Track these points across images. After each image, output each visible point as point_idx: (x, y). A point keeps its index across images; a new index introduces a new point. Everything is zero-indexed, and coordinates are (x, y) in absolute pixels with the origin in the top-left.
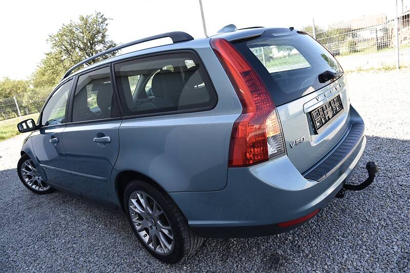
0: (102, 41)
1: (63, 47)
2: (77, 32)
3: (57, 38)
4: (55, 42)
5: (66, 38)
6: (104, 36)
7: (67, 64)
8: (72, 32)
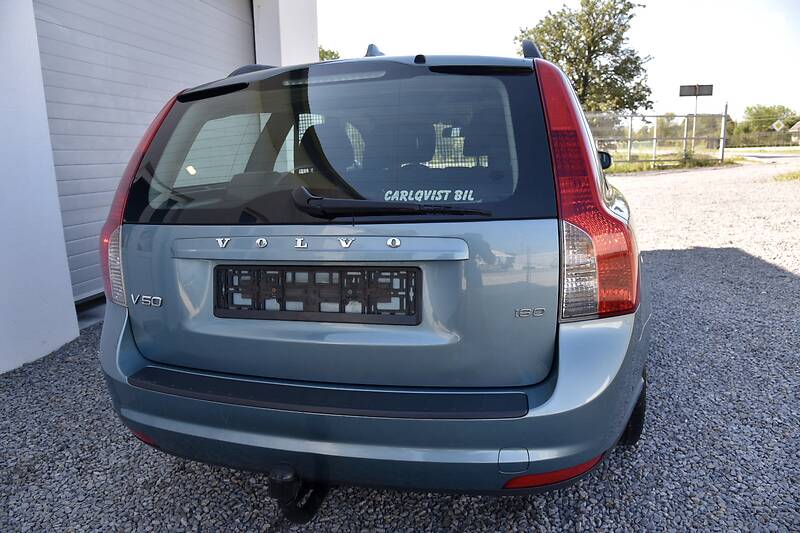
0: (613, 50)
2: (571, 28)
5: (547, 38)
6: (619, 40)
8: (560, 27)
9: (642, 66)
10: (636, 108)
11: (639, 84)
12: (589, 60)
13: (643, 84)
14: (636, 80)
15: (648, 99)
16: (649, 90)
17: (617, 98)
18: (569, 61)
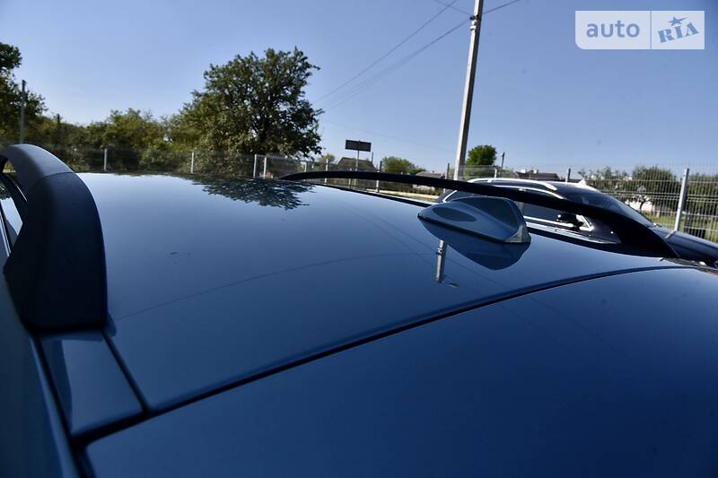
0: (292, 99)
1: (226, 92)
2: (256, 74)
3: (221, 75)
4: (216, 79)
5: (235, 79)
6: (296, 92)
7: (222, 119)
8: (247, 72)
9: (315, 117)
10: (308, 151)
11: (311, 131)
12: (270, 105)
13: (314, 131)
14: (309, 127)
15: (318, 145)
16: (319, 138)
17: (292, 142)
18: (253, 102)
